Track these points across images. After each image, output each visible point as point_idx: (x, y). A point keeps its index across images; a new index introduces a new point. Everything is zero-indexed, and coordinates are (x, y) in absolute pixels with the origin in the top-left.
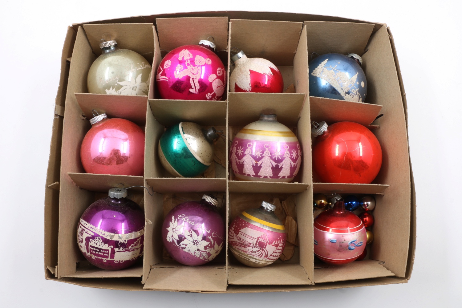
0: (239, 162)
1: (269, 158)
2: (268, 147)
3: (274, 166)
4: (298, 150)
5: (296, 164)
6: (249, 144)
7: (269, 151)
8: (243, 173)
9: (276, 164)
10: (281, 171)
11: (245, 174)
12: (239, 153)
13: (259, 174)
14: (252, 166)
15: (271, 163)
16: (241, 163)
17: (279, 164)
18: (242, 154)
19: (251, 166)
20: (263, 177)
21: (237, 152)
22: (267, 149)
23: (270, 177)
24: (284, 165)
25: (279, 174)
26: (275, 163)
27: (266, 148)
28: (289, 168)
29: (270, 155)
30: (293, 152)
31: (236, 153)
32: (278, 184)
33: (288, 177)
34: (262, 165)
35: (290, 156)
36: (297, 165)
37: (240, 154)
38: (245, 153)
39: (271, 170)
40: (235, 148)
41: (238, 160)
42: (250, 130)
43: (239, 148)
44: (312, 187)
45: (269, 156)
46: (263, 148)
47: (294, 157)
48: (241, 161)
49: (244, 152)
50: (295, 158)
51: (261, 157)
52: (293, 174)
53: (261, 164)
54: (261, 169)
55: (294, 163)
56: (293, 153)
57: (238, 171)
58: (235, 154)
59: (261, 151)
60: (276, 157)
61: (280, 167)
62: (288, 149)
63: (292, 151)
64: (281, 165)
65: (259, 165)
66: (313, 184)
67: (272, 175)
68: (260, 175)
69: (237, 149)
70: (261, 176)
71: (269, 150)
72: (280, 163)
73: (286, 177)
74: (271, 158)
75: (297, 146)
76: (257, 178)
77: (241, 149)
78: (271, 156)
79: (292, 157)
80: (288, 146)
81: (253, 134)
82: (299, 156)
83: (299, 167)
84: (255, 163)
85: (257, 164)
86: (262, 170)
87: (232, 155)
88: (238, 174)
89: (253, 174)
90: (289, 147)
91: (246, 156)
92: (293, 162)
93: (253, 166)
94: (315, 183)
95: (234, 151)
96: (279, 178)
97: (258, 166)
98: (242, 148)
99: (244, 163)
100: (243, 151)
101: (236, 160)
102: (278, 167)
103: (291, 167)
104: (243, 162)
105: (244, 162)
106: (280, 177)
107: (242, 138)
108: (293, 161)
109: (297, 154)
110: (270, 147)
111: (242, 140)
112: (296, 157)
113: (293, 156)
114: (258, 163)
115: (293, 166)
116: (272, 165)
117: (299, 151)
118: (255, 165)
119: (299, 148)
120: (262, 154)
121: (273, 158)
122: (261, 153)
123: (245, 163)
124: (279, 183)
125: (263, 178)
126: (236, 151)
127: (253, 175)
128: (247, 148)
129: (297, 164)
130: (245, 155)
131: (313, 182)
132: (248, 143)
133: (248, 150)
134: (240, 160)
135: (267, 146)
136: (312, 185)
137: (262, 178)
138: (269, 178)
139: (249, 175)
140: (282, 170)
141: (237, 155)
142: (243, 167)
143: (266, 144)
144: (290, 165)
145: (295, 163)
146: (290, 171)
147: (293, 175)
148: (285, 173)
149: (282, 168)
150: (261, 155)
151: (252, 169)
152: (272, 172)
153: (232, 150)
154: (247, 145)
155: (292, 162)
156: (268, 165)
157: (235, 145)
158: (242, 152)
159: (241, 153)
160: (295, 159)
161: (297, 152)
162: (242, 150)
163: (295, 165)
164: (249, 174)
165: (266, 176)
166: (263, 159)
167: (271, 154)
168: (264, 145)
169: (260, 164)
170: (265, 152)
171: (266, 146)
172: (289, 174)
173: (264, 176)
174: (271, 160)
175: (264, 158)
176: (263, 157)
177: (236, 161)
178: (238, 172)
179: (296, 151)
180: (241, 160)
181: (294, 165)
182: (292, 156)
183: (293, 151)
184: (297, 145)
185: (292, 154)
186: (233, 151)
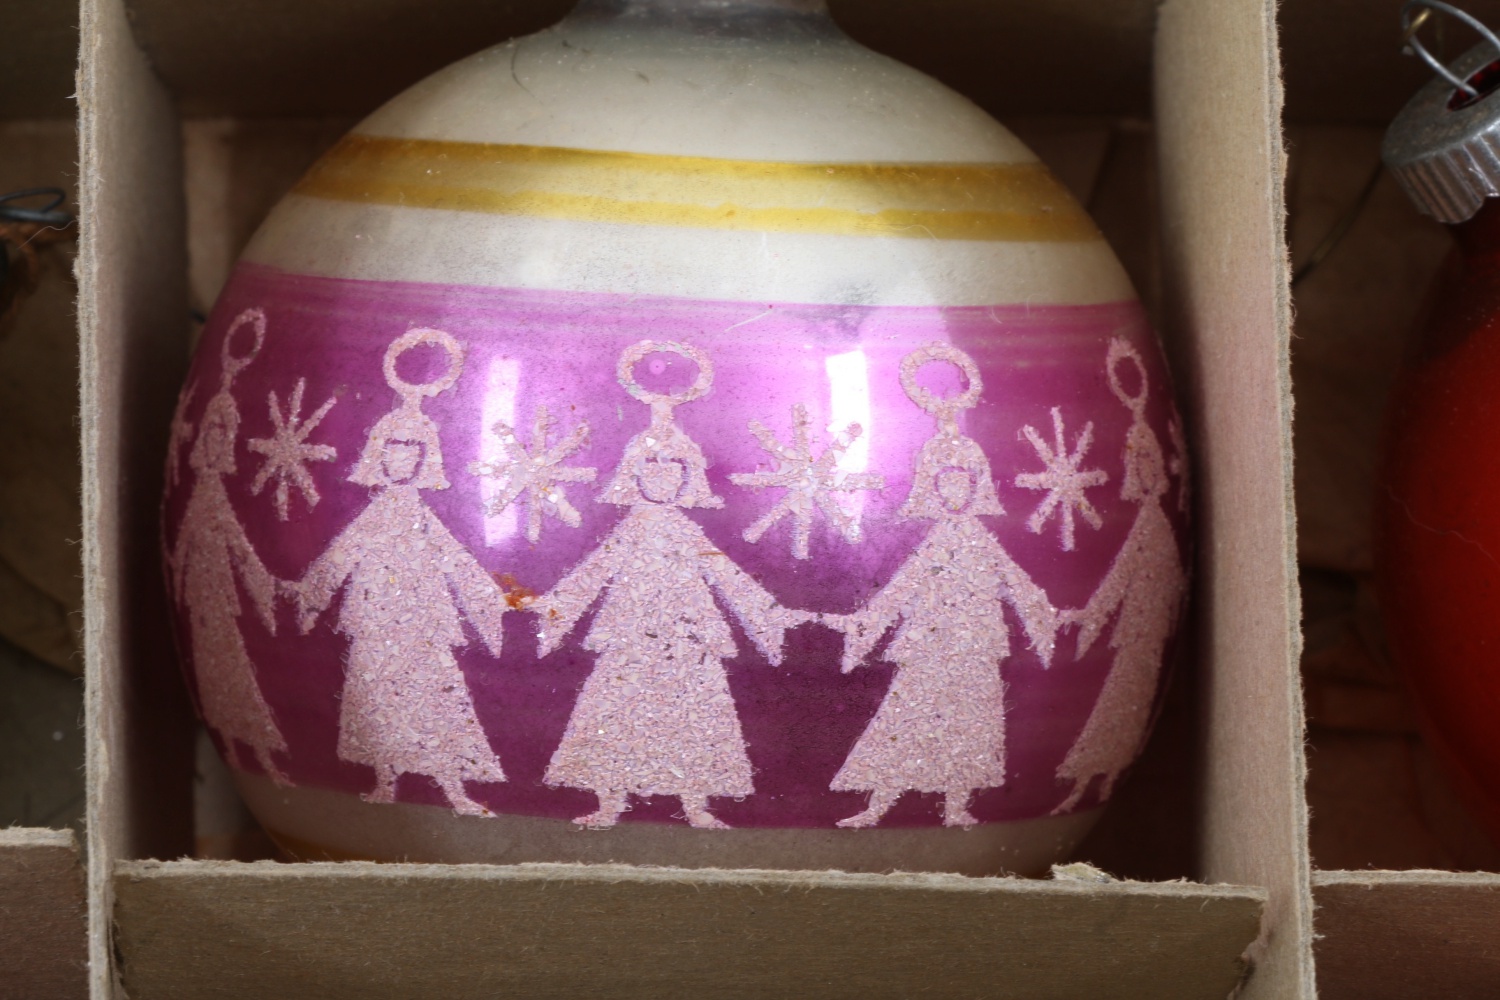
0: (287, 608)
1: (694, 530)
2: (676, 376)
3: (772, 647)
4: (1127, 418)
5: (1090, 619)
6: (412, 338)
7: (689, 428)
8: (344, 754)
9: (802, 616)
10: (875, 724)
11: (364, 777)
12: (272, 484)
13: (560, 770)
14: (457, 651)
15: (719, 601)
16: (308, 623)
17: (833, 621)
18: (314, 497)
19: (448, 661)
20: (621, 806)
21: (251, 463)
22: (661, 406)
23: (720, 806)
24: (912, 633)
25: (839, 762)
26: (786, 600)
27: (645, 397)
28: (992, 683)
29: (700, 493)
30: (1040, 445)
31: (236, 487)
32: (823, 891)
33: (982, 803)
34: (596, 638)
35: (996, 509)
36: (1106, 632)
37: (296, 493)
38: (362, 473)
39: (728, 700)
40: (225, 406)
41: (262, 581)
42: (432, 148)
43: (275, 412)
44: (1303, 934)
45: (688, 501)
46: (609, 392)
47: (1053, 526)
48: (310, 593)
49: (350, 454)
50: (1082, 529)
51: (573, 517)
52: (1063, 772)
53: (583, 625)
54: (584, 702)
55: (1059, 600)
56: (1038, 466)
57: (268, 735)
58: (220, 495)
59: (570, 441)
60: (786, 526)
61: (849, 663)
62: (967, 400)
63: (1030, 433)
64: (871, 639)
65: (548, 640)
66: (1319, 893)
67: (739, 783)
68: (580, 781)
69: (257, 422)
70: (587, 802)
71: (684, 415)
72: (846, 607)
73: (956, 814)
74: (722, 530)
75: (1111, 363)
76: (529, 825)
77: (305, 415)
78: (717, 502)
79: (1035, 523)
80: (966, 361)
81: (467, 202)
82: (1132, 508)
83: (1154, 663)
84: (502, 605)
85: (520, 624)
86: (594, 703)
87: (195, 508)
88: (280, 780)
89: (474, 773)
90: (986, 376)
91: (368, 515)
92: (1039, 594)
93: (471, 657)
94: (1341, 877)
95: (215, 455)
96: (855, 821)
97: (544, 650)
98: (321, 412)
99: (348, 620)
100: (326, 452)
101: (239, 580)
102: (831, 672)
103: (1017, 668)
104: (339, 596)
105: (353, 599)
106: (857, 801)
107: (321, 267)
108: (1038, 579)
109: (1100, 477)
110: (703, 383)
111: (324, 293)
112: (1097, 522)
113: (1046, 507)
114: (542, 604)
115: (1044, 647)
116: (739, 635)
117: (1139, 436)
118: (494, 640)
119: (1133, 392)
120: (588, 474)
121: (751, 535)
122: (570, 459)
123: (362, 618)
124: (835, 877)
125: (624, 817)
126: (240, 445)
127: (475, 789)
128: (388, 400)
129: (1113, 618)
130: (362, 496)
131: (1324, 854)
132: (400, 331)
133: (403, 434)
134: (296, 574)
135: (658, 367)
136: (1304, 906)
137: (606, 816)
138: (706, 820)
139: (419, 789)
140: (886, 707)
141: (254, 509)
142: (340, 680)
143: (646, 344)
144: (1002, 631)
145: (1080, 603)
146: (1010, 718)
147: (1068, 786)
148: (930, 749)
149: (877, 675)
150: (578, 493)
151: (462, 692)
152: (747, 734)
153: (186, 448)
154: (389, 362)
155: (1030, 597)
156: (681, 629)
157: (232, 367)
158: (311, 465)
159: (306, 482)
160: (1069, 543)
161: (1105, 455)
162: (314, 438)
163: (1076, 628)
164: (421, 767)
165: (663, 789)
166: (610, 557)
167: (717, 476)
168: (616, 353)
169: (566, 626)
170: (633, 451)
171: (641, 371)
172: (990, 770)
173: (633, 798)
174: (724, 568)
175: (624, 531)
176: (604, 521)
177: (247, 600)
178: (277, 756)
179: (1083, 442)
180: (312, 574)
181: (1066, 638)
182: (1021, 501)
183: (1048, 435)
184: (1104, 350)
185: (1026, 480)
186: (196, 459)
